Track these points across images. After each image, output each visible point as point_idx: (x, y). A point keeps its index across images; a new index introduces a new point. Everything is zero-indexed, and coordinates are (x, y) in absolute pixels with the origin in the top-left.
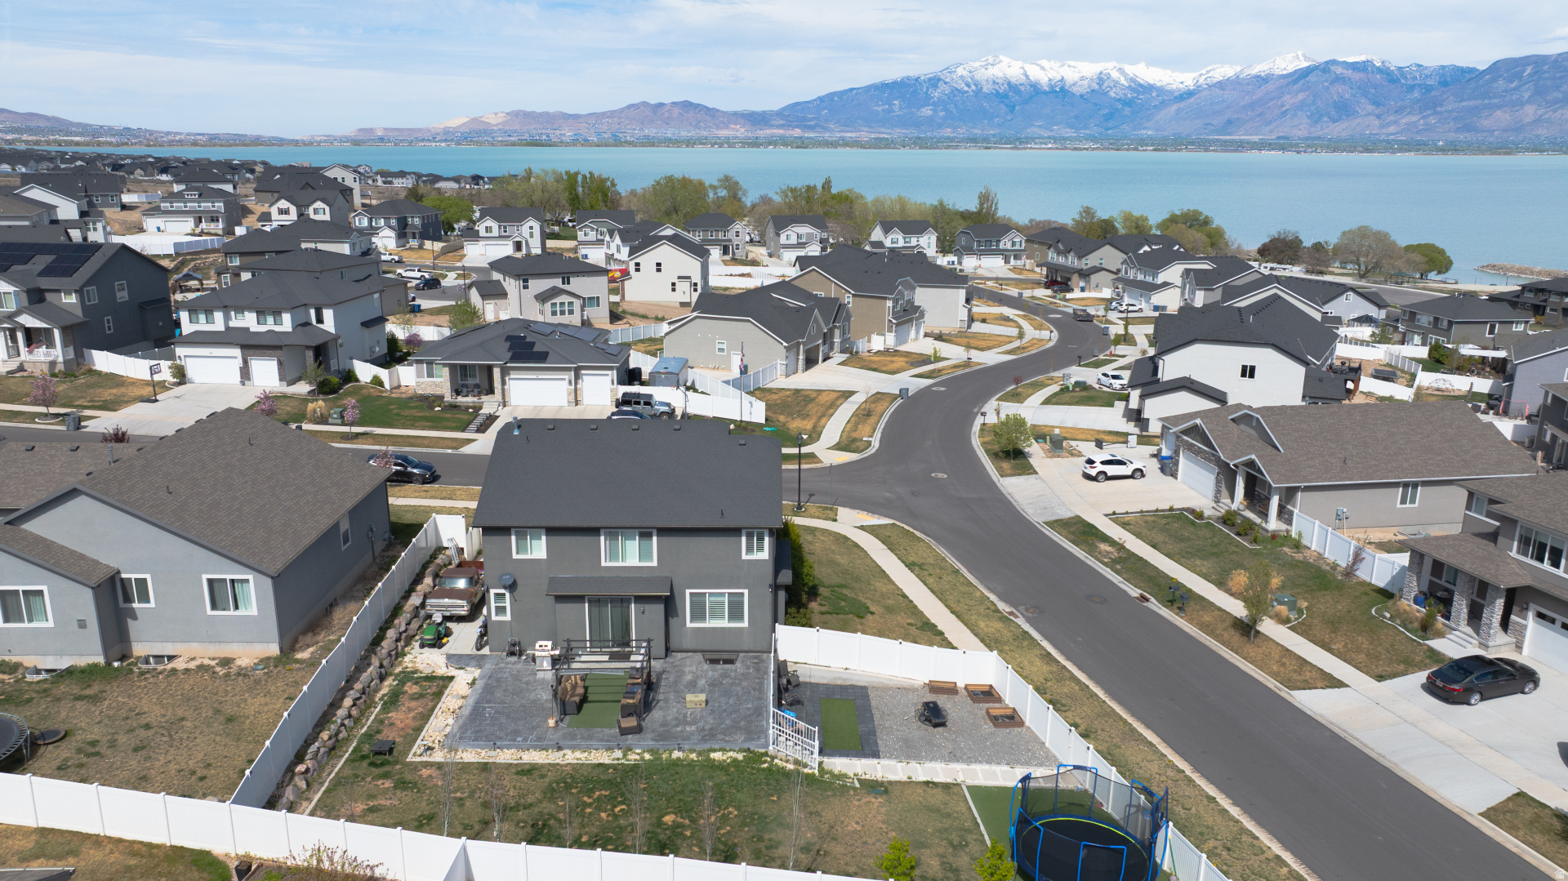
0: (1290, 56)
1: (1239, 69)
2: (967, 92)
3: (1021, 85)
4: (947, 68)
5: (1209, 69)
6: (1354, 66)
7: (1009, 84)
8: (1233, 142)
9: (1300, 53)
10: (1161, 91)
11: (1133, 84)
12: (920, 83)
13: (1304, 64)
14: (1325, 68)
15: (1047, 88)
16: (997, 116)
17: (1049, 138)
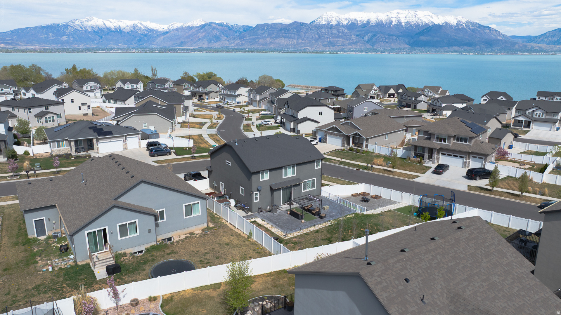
0: (198, 20)
1: (182, 24)
2: (81, 31)
3: (103, 28)
4: (71, 21)
5: (172, 24)
6: (218, 24)
7: (98, 28)
8: (185, 49)
9: (201, 19)
10: (157, 31)
11: (146, 29)
12: (60, 26)
13: (203, 23)
14: (210, 24)
15: (114, 30)
16: (96, 40)
17: (118, 48)
